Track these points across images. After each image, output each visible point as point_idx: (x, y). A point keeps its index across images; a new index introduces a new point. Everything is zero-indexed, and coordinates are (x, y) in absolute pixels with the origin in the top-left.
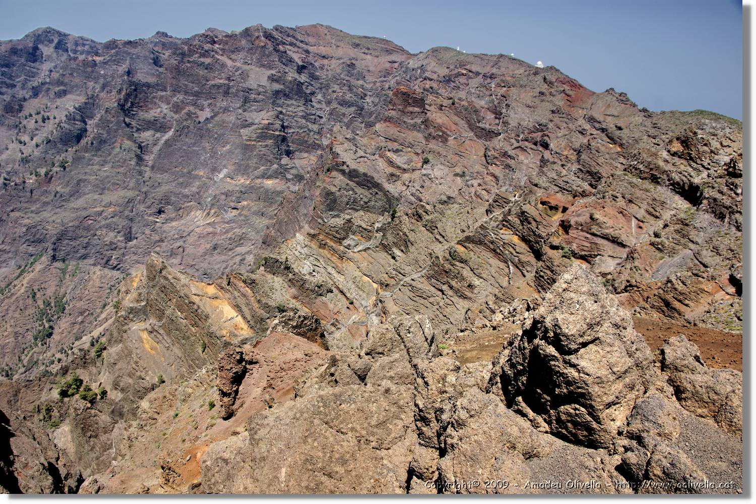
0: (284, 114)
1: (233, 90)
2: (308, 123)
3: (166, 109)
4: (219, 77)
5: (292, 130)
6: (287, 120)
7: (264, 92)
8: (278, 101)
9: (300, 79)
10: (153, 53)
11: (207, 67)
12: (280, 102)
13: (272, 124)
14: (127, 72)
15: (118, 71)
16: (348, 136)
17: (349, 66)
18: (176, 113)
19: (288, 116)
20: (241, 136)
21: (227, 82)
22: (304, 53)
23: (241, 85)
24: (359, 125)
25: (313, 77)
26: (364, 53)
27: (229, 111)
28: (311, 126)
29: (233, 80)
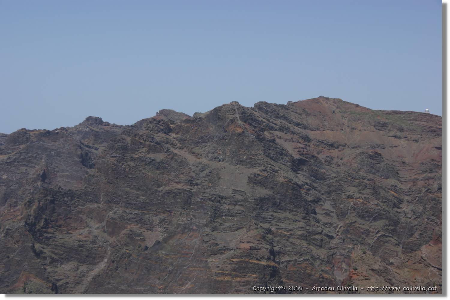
0: (273, 234)
1: (197, 199)
2: (311, 247)
3: (97, 228)
4: (176, 180)
5: (287, 258)
6: (278, 242)
7: (243, 201)
8: (264, 214)
9: (297, 180)
10: (81, 148)
11: (160, 166)
12: (267, 215)
13: (255, 249)
14: (42, 176)
15: (28, 174)
16: (376, 267)
17: (371, 157)
18: (111, 234)
19: (280, 236)
20: (209, 268)
21: (188, 187)
22: (301, 141)
23: (208, 191)
24: (393, 248)
25: (316, 176)
26: (395, 137)
27: (191, 230)
28: (315, 251)
29: (197, 184)
